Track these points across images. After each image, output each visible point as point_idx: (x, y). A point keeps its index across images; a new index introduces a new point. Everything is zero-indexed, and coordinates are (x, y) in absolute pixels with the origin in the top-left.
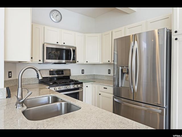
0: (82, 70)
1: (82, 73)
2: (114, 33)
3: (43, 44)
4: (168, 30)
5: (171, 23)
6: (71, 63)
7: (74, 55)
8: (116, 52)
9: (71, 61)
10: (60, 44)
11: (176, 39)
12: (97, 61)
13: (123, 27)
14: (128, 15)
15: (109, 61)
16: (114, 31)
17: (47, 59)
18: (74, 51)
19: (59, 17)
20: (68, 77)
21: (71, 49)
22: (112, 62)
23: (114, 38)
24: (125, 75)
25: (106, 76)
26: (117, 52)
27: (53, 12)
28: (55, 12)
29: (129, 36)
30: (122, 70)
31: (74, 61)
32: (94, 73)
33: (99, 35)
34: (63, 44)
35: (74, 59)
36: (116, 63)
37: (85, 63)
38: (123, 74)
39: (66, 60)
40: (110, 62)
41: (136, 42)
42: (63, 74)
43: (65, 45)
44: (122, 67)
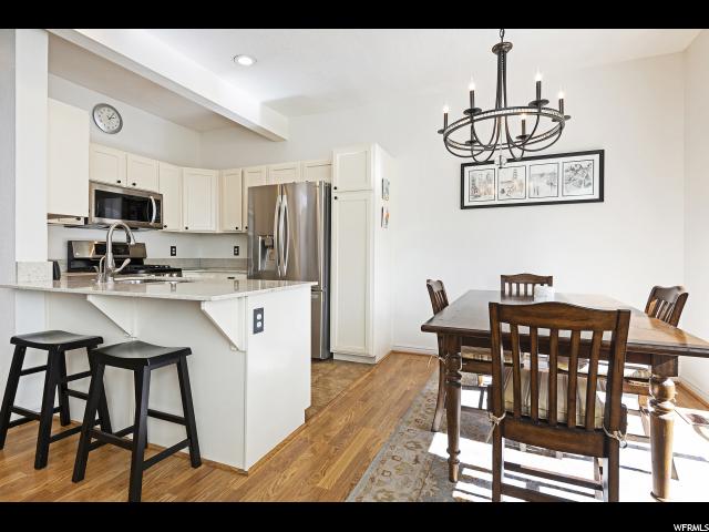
0: (172, 247)
1: (173, 255)
2: (246, 174)
4: (326, 184)
5: (330, 173)
6: (152, 228)
7: (158, 211)
8: (251, 213)
9: (151, 224)
10: (123, 184)
11: (336, 198)
12: (211, 226)
13: (265, 166)
15: (237, 228)
16: (247, 170)
18: (158, 203)
19: (115, 122)
20: (141, 261)
21: (152, 198)
22: (244, 230)
23: (248, 184)
24: (269, 251)
25: (230, 259)
26: (254, 211)
27: (101, 110)
28: (107, 109)
29: (276, 186)
30: (263, 242)
31: (159, 225)
33: (214, 173)
34: (132, 186)
35: (158, 220)
36: (251, 234)
37: (182, 230)
38: (264, 248)
40: (240, 229)
41: (285, 196)
42: (128, 252)
43: (136, 187)
44: (262, 236)
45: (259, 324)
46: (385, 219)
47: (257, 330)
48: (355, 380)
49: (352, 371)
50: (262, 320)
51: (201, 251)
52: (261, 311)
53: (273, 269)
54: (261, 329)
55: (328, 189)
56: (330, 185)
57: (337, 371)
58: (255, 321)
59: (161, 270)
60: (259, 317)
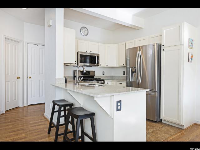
0: (103, 72)
1: (103, 74)
2: (127, 44)
3: (78, 53)
4: (159, 44)
5: (161, 40)
6: (96, 66)
7: (98, 60)
8: (128, 58)
9: (96, 64)
10: (88, 52)
11: (163, 50)
12: (115, 64)
13: (134, 40)
14: (138, 30)
15: (123, 65)
16: (127, 42)
17: (80, 63)
18: (98, 57)
19: (86, 32)
20: (93, 77)
21: (96, 56)
23: (128, 48)
24: (134, 73)
25: (122, 76)
26: (130, 58)
27: (83, 29)
28: (84, 28)
29: (137, 47)
30: (132, 70)
31: (98, 64)
32: (112, 75)
33: (116, 45)
35: (98, 63)
36: (128, 67)
37: (106, 66)
38: (132, 72)
39: (90, 63)
40: (125, 65)
41: (140, 51)
42: (89, 74)
43: (91, 52)
44: (131, 68)
45: (119, 108)
46: (191, 58)
47: (118, 110)
48: (172, 135)
49: (171, 130)
50: (121, 106)
51: (113, 73)
52: (120, 102)
53: (136, 81)
54: (120, 110)
55: (160, 46)
56: (161, 44)
57: (163, 129)
58: (117, 106)
59: (98, 80)
60: (119, 104)
